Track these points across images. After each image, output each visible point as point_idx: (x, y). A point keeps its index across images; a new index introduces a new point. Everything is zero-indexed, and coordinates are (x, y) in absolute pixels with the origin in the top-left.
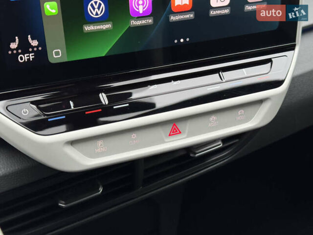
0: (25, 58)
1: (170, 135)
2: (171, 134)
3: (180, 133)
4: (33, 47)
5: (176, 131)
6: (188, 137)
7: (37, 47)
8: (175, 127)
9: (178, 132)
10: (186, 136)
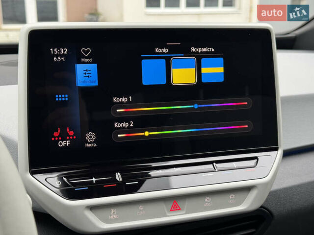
0: (63, 144)
1: (171, 210)
2: (173, 209)
3: (180, 209)
4: (69, 136)
5: (177, 208)
6: (186, 213)
7: (73, 136)
8: (175, 203)
9: (178, 208)
10: (184, 212)
